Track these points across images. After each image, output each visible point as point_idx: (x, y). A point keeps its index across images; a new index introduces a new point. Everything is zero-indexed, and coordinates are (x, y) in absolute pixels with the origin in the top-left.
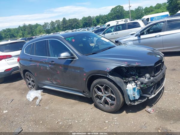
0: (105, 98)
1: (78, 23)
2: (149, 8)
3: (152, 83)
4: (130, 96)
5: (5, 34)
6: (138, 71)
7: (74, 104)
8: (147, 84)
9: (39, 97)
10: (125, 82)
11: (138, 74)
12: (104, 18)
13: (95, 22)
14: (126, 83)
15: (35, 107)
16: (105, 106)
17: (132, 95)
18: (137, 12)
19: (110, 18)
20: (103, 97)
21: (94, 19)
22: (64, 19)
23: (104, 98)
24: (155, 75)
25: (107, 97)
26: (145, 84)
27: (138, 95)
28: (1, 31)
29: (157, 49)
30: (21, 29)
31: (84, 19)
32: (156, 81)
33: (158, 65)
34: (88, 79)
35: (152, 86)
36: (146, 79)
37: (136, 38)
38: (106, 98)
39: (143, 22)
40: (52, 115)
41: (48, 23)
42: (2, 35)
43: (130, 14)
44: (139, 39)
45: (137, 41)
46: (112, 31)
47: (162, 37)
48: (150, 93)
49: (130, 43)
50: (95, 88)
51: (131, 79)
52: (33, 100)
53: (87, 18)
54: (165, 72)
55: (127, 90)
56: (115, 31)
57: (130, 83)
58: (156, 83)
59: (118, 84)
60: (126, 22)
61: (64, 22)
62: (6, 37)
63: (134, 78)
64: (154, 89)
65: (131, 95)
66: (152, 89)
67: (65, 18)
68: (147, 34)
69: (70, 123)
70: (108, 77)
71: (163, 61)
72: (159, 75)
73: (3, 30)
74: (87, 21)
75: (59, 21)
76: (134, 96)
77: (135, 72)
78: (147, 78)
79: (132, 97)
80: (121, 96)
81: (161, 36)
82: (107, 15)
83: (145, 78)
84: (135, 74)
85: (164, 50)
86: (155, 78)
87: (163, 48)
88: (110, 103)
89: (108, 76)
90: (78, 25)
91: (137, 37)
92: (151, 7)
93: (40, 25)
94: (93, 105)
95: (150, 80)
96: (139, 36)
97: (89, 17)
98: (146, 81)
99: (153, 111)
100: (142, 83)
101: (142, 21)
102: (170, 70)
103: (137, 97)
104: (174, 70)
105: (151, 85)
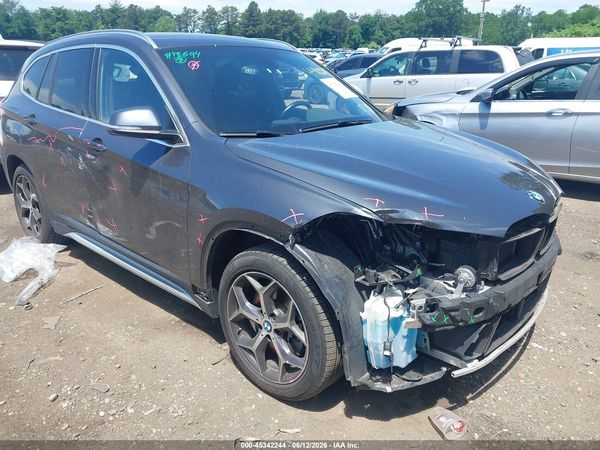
0: (268, 336)
1: (297, 29)
2: (550, 16)
3: (477, 311)
4: (371, 349)
5: (47, 26)
6: (427, 247)
7: (159, 327)
8: (453, 314)
9: (43, 269)
10: (359, 286)
11: (424, 261)
12: (388, 28)
13: (357, 36)
14: (365, 291)
15: (11, 308)
16: (264, 367)
17: (381, 348)
18: (508, 23)
19: (411, 28)
20: (259, 326)
21: (355, 23)
22: (253, 6)
23: (264, 333)
24: (503, 277)
25: (276, 331)
26: (447, 311)
27: (407, 349)
28: (35, 14)
29: (537, 163)
30: (103, 18)
31: (322, 17)
32: (502, 307)
33: (524, 235)
34: (212, 242)
35: (479, 324)
36: (455, 286)
37: (475, 108)
38: (272, 335)
39: (517, 54)
40: (51, 359)
41: (195, 12)
42: (36, 26)
43: (482, 26)
44: (484, 115)
45: (476, 122)
46: (401, 70)
47: (572, 119)
48: (461, 350)
49: (449, 123)
50: (237, 285)
51: (386, 277)
52: (16, 280)
53: (331, 15)
54: (550, 269)
55: (362, 322)
56: (408, 74)
57: (380, 292)
58: (498, 315)
59: (326, 292)
60: (455, 45)
61: (251, 16)
62: (48, 35)
63: (403, 274)
64: (482, 336)
65: (376, 348)
66: (475, 337)
67: (256, 5)
68: (518, 98)
69: (102, 414)
70: (289, 249)
71: (551, 220)
72: (518, 278)
73: (42, 10)
74: (330, 27)
75: (236, 9)
76: (387, 353)
77: (415, 248)
78: (460, 287)
79: (378, 356)
80: (328, 345)
81: (572, 114)
82: (401, 17)
83: (451, 283)
84: (414, 256)
85: (569, 170)
86: (499, 289)
87: (567, 165)
88: (282, 361)
89: (292, 247)
90: (296, 35)
91: (478, 104)
92: (560, 13)
93: (169, 14)
94: (226, 346)
95: (474, 298)
96: (485, 101)
97: (340, 15)
98: (455, 296)
99: (460, 429)
100: (432, 306)
101: (515, 50)
102: (574, 254)
103: (403, 359)
104: (592, 255)
105: (472, 321)
